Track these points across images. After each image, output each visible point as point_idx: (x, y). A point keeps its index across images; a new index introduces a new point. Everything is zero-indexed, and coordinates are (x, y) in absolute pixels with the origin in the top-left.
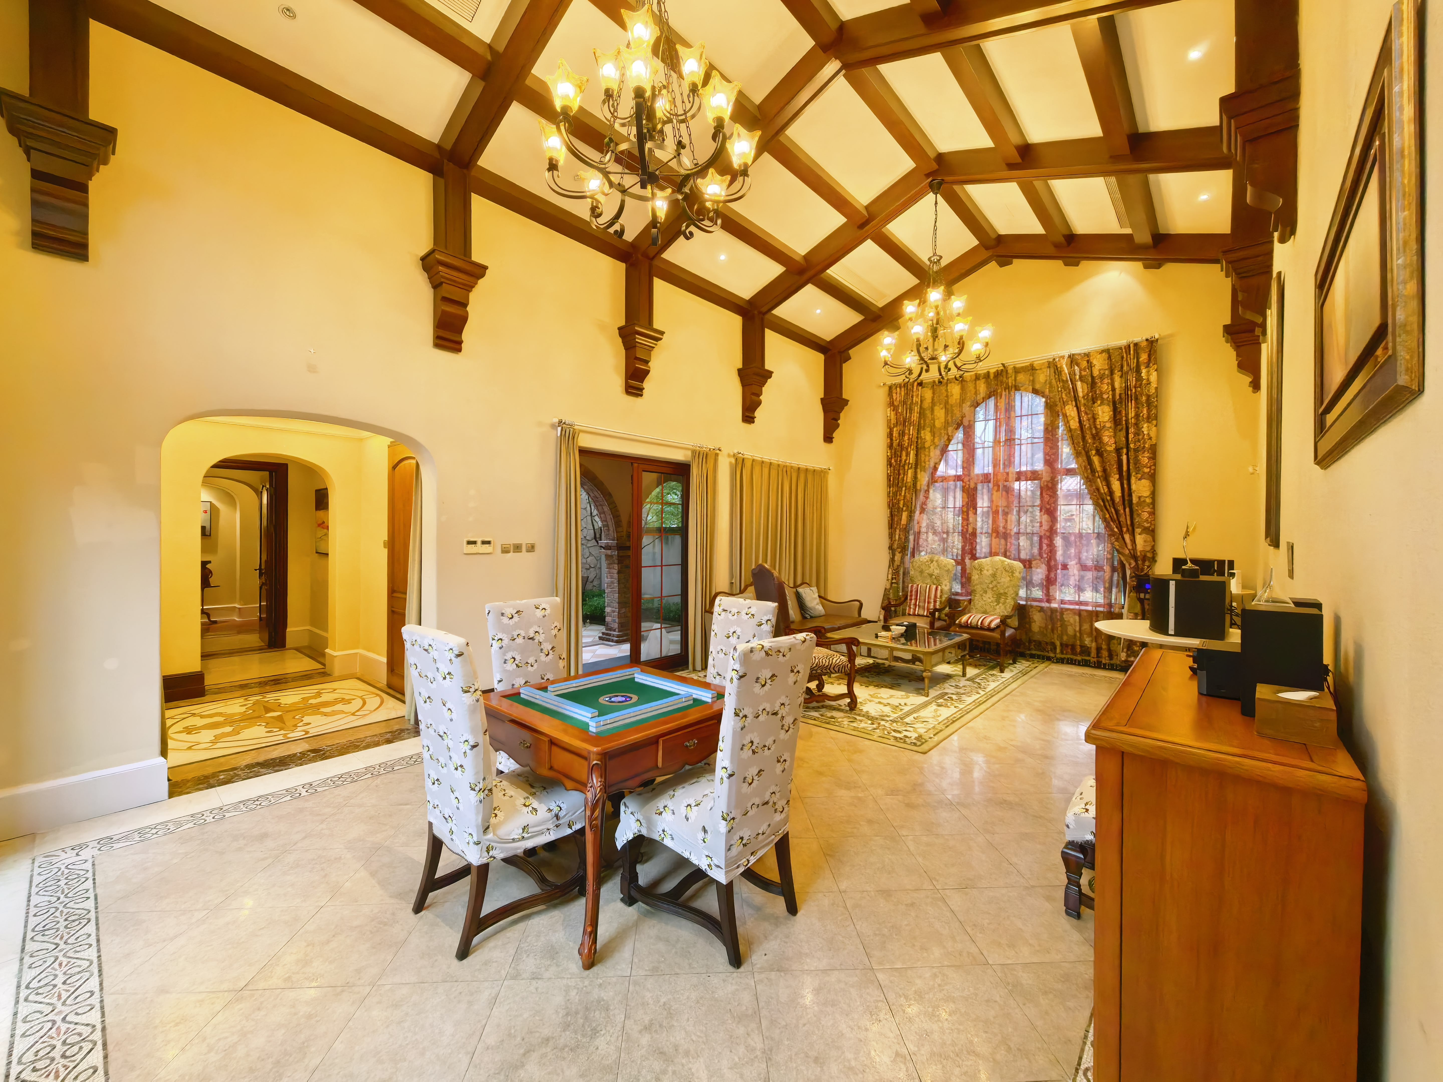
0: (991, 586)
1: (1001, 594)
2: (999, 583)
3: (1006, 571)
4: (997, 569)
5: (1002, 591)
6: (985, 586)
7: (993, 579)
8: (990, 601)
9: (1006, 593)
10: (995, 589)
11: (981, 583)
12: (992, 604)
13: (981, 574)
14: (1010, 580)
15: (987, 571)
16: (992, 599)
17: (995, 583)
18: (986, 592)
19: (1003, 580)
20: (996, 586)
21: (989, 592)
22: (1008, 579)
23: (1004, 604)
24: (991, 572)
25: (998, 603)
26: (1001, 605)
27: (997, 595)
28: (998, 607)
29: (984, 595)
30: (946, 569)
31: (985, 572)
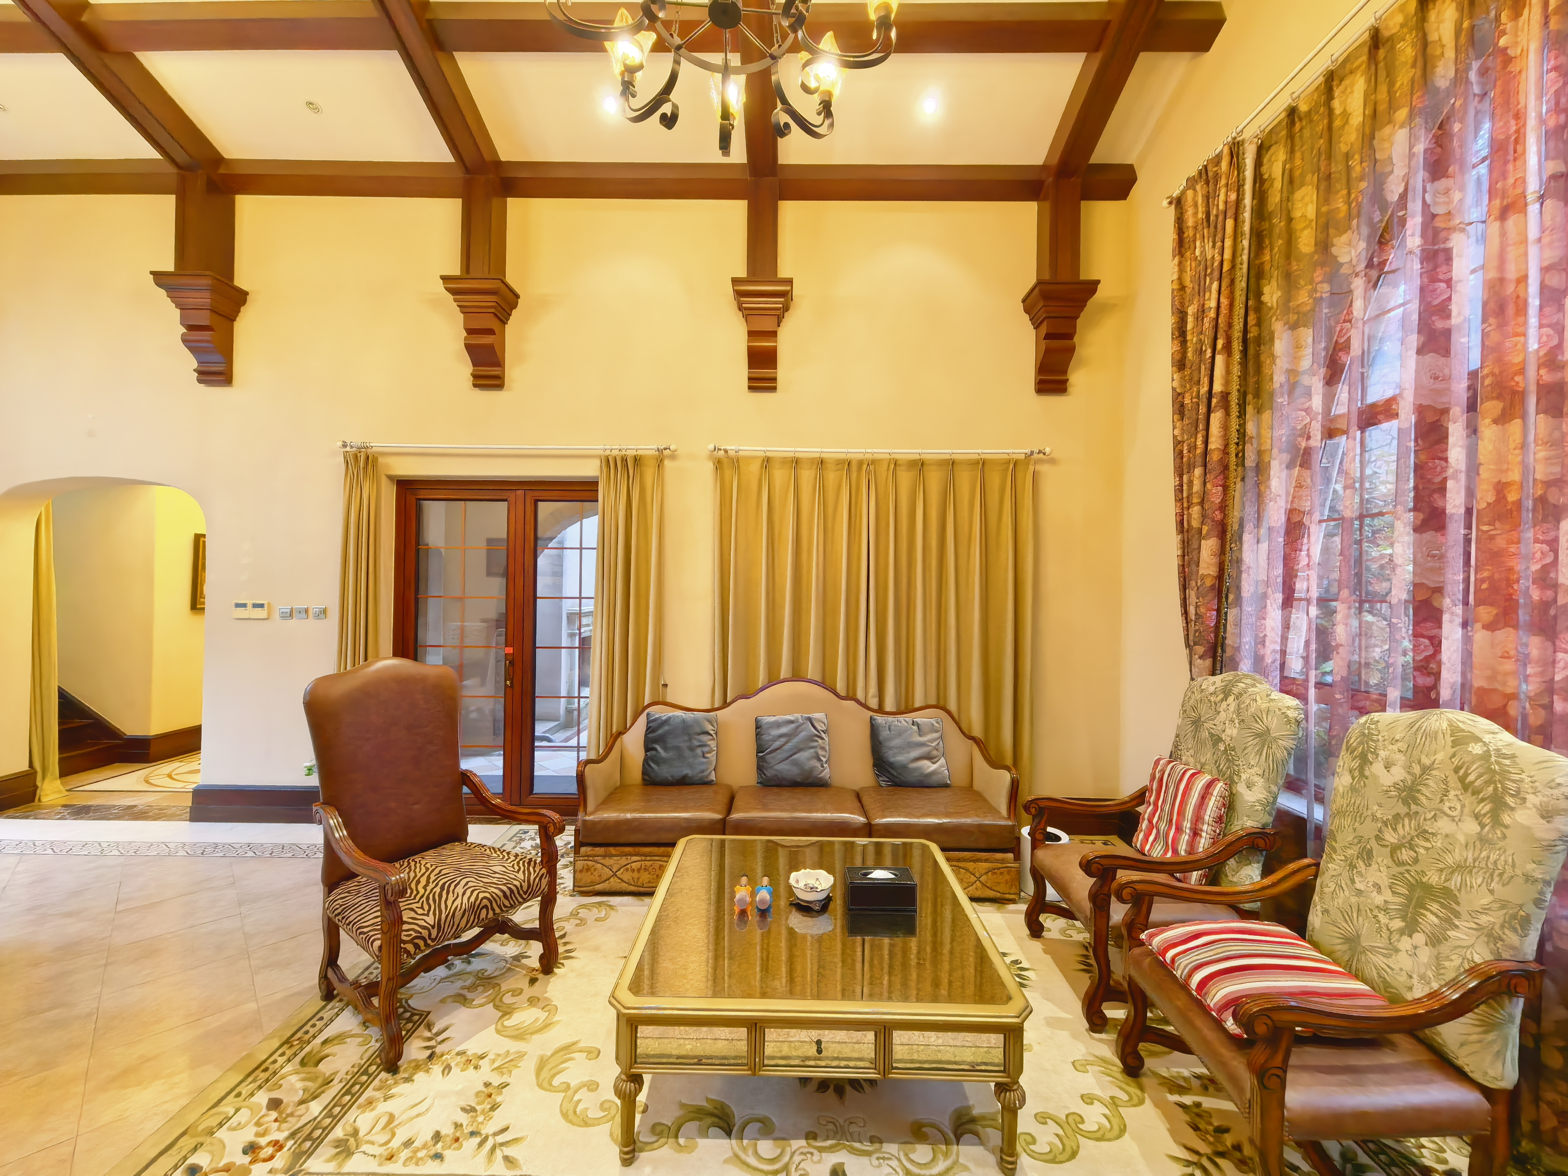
0: (1390, 837)
1: (1428, 888)
2: (1423, 834)
3: (1466, 787)
4: (1426, 769)
5: (1433, 878)
6: (1368, 829)
7: (1403, 810)
8: (1379, 900)
9: (1447, 893)
10: (1405, 855)
12: (1382, 917)
14: (1482, 840)
16: (1388, 895)
17: (1407, 828)
18: (1367, 856)
19: (1443, 825)
20: (1412, 847)
21: (1381, 858)
22: (1471, 827)
23: (1435, 940)
25: (1410, 929)
26: (1419, 938)
27: (1411, 887)
28: (1408, 942)
29: (1361, 864)
30: (1259, 727)
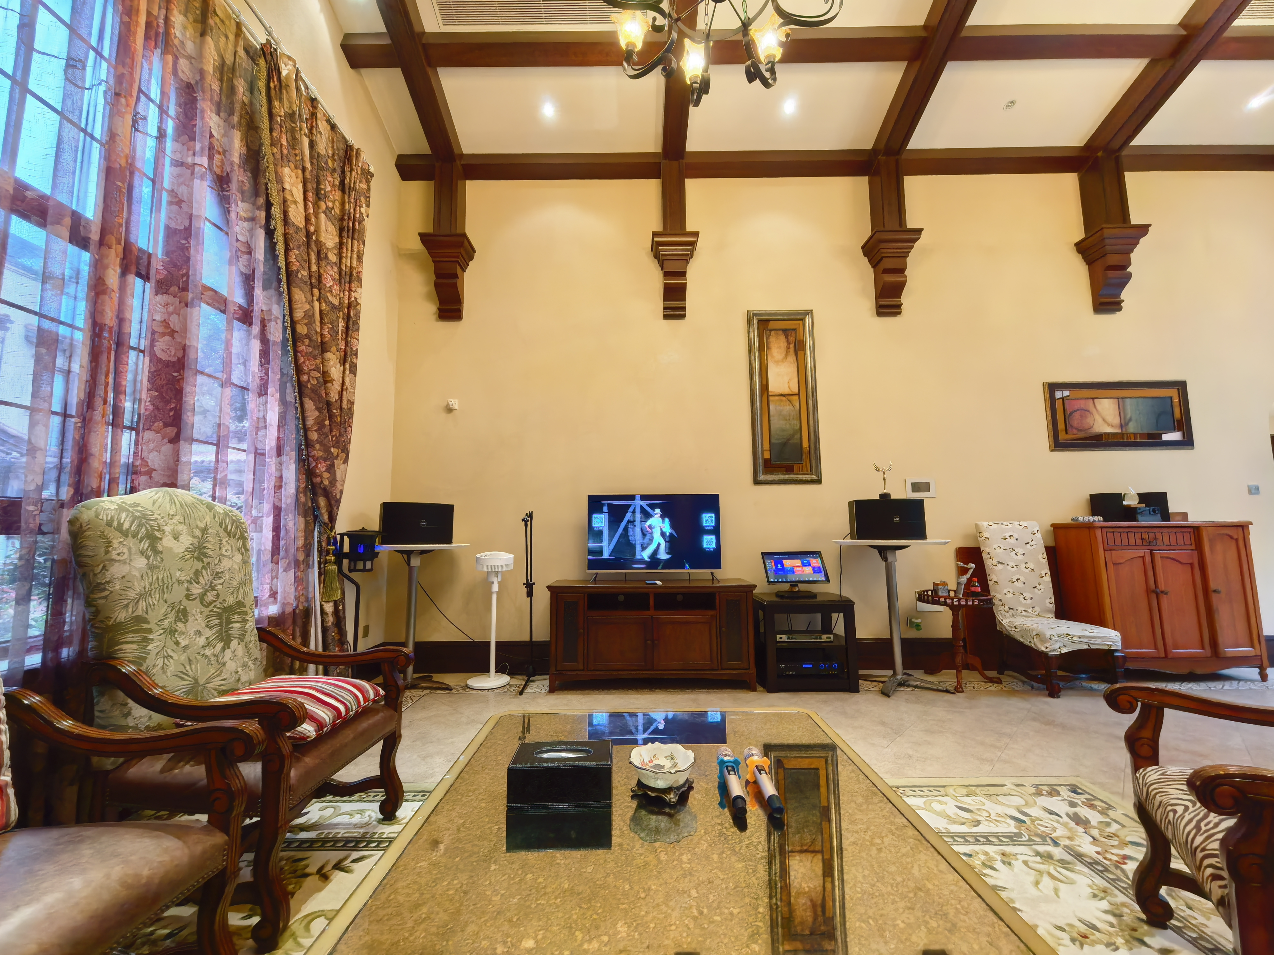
11: (164, 588)
13: (156, 552)
15: (176, 538)
17: (206, 577)
18: (183, 615)
20: (213, 588)
21: (195, 609)
24: (186, 541)
26: (234, 643)
27: (220, 616)
28: (228, 653)
31: (167, 542)
